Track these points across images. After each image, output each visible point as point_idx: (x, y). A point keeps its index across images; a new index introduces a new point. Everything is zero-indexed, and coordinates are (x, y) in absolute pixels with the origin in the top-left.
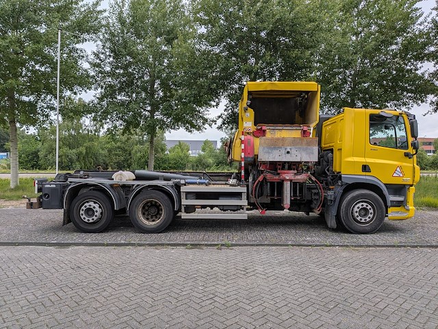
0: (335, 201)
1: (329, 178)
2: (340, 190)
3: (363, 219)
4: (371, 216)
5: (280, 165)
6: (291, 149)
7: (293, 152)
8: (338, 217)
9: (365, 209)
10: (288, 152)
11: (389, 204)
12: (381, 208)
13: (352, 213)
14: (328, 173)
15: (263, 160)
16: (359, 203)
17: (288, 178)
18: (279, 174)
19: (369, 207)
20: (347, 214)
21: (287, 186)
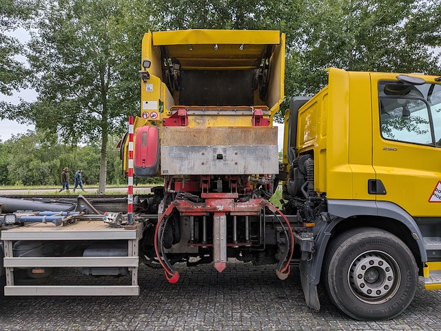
0: (315, 254)
1: (307, 205)
2: (325, 231)
3: (374, 290)
4: (390, 284)
5: (205, 182)
6: (225, 150)
7: (230, 155)
8: (323, 286)
9: (378, 270)
10: (220, 157)
11: (424, 257)
12: (409, 266)
13: (351, 277)
14: (306, 194)
15: (170, 173)
16: (364, 256)
17: (220, 208)
18: (203, 200)
19: (385, 265)
20: (340, 280)
21: (220, 224)
